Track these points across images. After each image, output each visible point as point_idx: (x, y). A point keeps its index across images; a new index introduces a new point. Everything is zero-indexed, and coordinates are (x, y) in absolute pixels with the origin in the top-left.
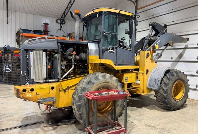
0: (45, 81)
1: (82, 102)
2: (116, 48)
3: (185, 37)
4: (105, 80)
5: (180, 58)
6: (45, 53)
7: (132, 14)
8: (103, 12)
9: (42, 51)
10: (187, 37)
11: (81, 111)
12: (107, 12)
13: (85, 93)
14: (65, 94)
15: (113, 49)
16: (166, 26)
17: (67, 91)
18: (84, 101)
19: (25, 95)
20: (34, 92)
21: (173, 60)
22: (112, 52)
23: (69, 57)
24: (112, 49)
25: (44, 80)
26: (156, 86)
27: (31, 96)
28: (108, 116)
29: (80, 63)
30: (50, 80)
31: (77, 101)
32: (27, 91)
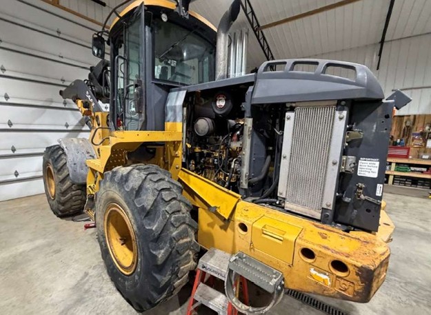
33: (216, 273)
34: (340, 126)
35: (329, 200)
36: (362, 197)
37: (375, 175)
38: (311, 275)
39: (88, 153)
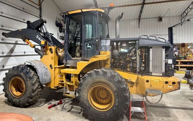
5: (12, 53)
33: (138, 99)
34: (164, 52)
35: (164, 70)
36: (170, 68)
37: (172, 63)
38: (168, 88)
39: (44, 67)
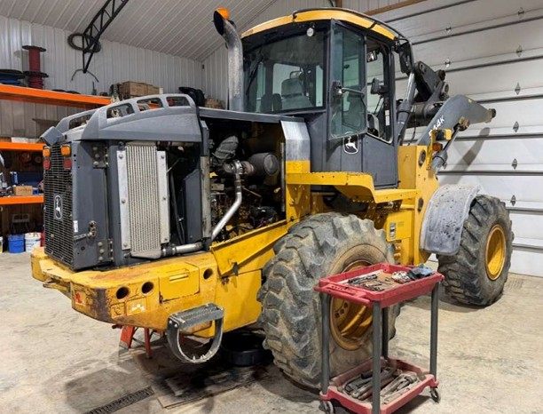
0: (164, 250)
1: (309, 311)
2: (362, 136)
3: (488, 106)
4: (359, 237)
5: (469, 164)
6: (163, 153)
7: (397, 35)
8: (333, 23)
9: (155, 147)
10: (492, 108)
11: (305, 341)
12: (341, 23)
13: (317, 282)
14: (226, 290)
15: (354, 139)
16: (442, 74)
17: (230, 279)
18: (315, 307)
19: (125, 308)
20: (153, 296)
21: (449, 168)
22: (351, 149)
23: (227, 168)
24: (352, 141)
25: (162, 249)
26: (449, 244)
27: (143, 309)
28: (367, 345)
29: (254, 186)
30: (180, 248)
31: (292, 308)
32: (132, 293)
